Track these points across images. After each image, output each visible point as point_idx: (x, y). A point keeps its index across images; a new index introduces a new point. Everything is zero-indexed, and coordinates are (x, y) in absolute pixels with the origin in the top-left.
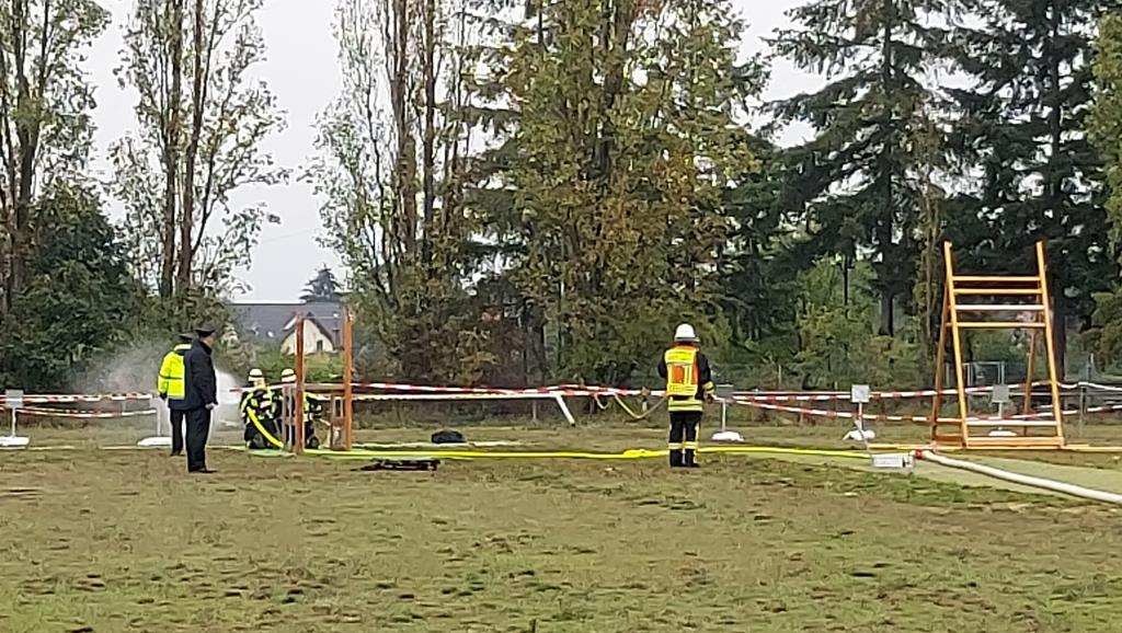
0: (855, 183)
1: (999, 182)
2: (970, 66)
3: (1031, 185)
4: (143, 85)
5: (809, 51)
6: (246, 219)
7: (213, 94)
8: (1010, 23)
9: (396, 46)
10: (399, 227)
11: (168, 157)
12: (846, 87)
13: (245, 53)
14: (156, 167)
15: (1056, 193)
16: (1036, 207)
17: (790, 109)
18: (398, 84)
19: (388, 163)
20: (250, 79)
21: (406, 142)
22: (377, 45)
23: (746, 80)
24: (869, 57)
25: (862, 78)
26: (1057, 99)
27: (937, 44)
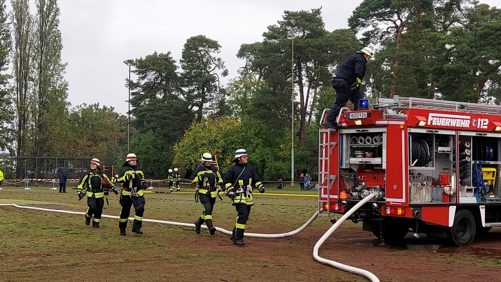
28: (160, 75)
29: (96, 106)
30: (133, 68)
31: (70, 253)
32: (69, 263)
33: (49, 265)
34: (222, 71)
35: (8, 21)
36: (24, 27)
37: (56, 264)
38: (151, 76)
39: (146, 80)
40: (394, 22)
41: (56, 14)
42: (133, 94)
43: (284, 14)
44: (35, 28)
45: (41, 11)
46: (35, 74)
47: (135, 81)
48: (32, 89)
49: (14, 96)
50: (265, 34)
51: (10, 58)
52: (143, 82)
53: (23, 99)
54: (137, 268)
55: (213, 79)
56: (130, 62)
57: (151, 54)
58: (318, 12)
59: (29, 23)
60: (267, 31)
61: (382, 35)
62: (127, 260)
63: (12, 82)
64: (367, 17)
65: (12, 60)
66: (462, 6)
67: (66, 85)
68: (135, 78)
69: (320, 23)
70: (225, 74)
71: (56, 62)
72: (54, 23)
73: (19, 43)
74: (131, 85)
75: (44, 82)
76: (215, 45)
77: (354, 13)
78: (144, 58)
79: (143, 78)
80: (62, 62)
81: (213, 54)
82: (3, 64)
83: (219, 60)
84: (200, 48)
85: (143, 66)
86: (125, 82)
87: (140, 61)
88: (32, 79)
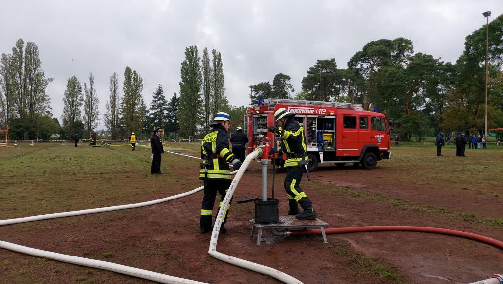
8: (171, 107)
9: (112, 107)
11: (89, 118)
12: (156, 112)
13: (96, 108)
14: (87, 118)
17: (151, 114)
20: (97, 110)
22: (110, 107)
25: (158, 111)
27: (165, 109)
29: (243, 107)
30: (253, 90)
34: (291, 89)
35: (201, 70)
36: (208, 73)
38: (261, 93)
39: (258, 95)
40: (371, 64)
41: (221, 67)
42: (253, 101)
43: (317, 62)
44: (212, 73)
45: (215, 65)
46: (213, 93)
48: (212, 99)
49: (204, 103)
50: (308, 72)
51: (202, 86)
52: (257, 96)
53: (208, 104)
55: (287, 93)
56: (251, 87)
57: (261, 83)
58: (334, 60)
59: (209, 71)
60: (309, 70)
61: (365, 70)
63: (203, 97)
64: (357, 62)
66: (405, 54)
67: (226, 98)
68: (253, 94)
69: (335, 65)
71: (221, 88)
72: (221, 70)
73: (206, 79)
74: (252, 97)
75: (217, 96)
76: (288, 78)
77: (351, 60)
78: (257, 85)
79: (257, 94)
80: (224, 88)
81: (287, 82)
82: (200, 89)
83: (290, 84)
84: (281, 79)
85: (257, 88)
86: (249, 96)
87: (255, 86)
88: (211, 96)
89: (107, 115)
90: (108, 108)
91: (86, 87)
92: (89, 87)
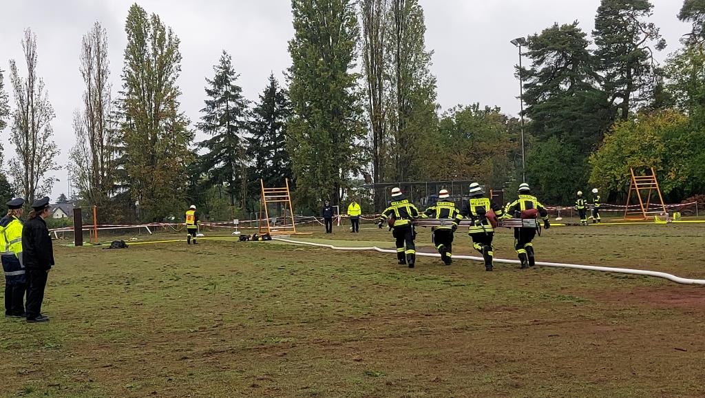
0: (222, 164)
1: (261, 162)
2: (252, 131)
3: (269, 163)
4: (18, 143)
5: (207, 128)
6: (50, 180)
7: (38, 145)
8: (262, 119)
9: (91, 129)
10: (94, 180)
11: (26, 164)
12: (218, 138)
13: (47, 133)
14: (22, 166)
15: (276, 166)
16: (271, 169)
17: (202, 145)
18: (92, 141)
19: (90, 163)
20: (49, 140)
21: (95, 157)
22: (86, 130)
23: (190, 136)
24: (224, 130)
25: (222, 135)
26: (275, 139)
27: (242, 125)
28: (564, 56)
29: (475, 107)
30: (525, 50)
31: (456, 312)
32: (456, 326)
33: (430, 329)
34: (656, 42)
36: (374, 8)
37: (439, 328)
38: (551, 58)
39: (543, 66)
42: (526, 86)
44: (388, 6)
46: (391, 69)
47: (528, 68)
48: (389, 90)
49: (366, 101)
51: (359, 50)
52: (539, 69)
53: (377, 105)
54: (552, 332)
55: (644, 55)
56: (520, 41)
57: (550, 26)
62: (535, 321)
63: (362, 83)
65: (360, 53)
67: (433, 82)
68: (528, 64)
70: (661, 46)
71: (419, 50)
73: (368, 29)
74: (523, 74)
75: (404, 79)
76: (643, 5)
78: (539, 34)
79: (539, 63)
80: (427, 50)
81: (641, 18)
82: (349, 59)
83: (651, 26)
84: (622, 12)
85: (539, 45)
86: (514, 71)
87: (535, 38)
88: (387, 77)
89: (77, 153)
90: (81, 133)
91: (15, 74)
92: (23, 74)
